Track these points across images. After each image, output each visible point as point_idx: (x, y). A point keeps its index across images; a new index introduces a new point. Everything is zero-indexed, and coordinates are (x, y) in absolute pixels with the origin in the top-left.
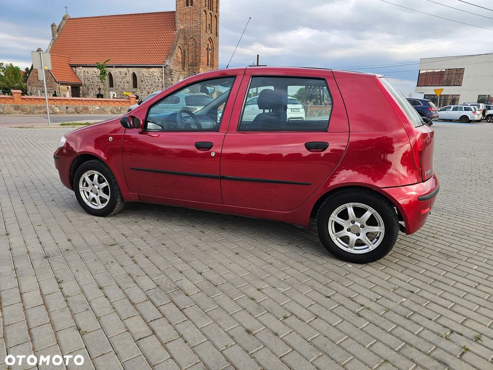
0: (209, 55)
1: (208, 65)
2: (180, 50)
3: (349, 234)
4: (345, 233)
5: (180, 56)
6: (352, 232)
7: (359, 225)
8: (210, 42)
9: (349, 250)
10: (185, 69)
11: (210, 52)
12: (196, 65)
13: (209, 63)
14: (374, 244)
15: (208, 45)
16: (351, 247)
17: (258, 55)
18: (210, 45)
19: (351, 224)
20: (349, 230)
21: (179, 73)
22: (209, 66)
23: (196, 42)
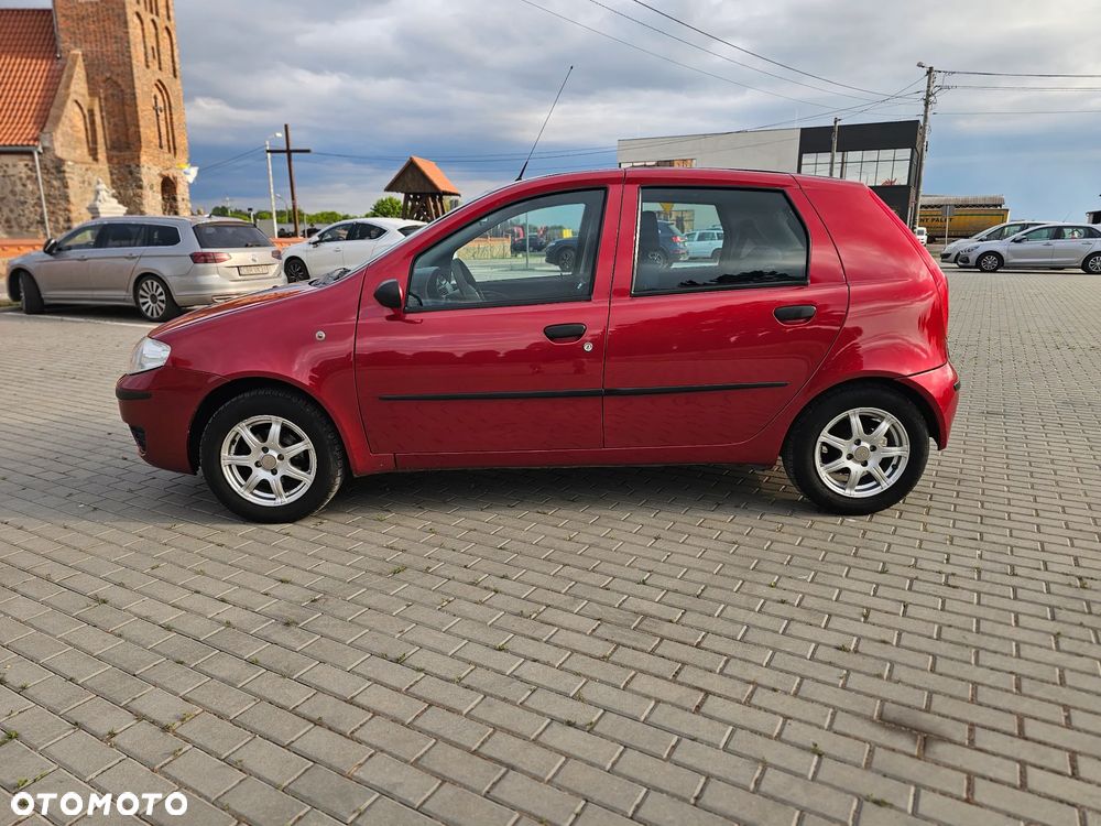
0: (163, 123)
1: (161, 147)
2: (77, 109)
3: (850, 464)
4: (843, 462)
5: (81, 125)
6: (856, 461)
7: (868, 446)
8: (161, 91)
9: (848, 493)
10: (99, 156)
11: (162, 115)
12: (128, 148)
13: (164, 142)
14: (889, 477)
15: (155, 98)
16: (852, 487)
17: (286, 126)
18: (160, 97)
19: (855, 447)
20: (850, 457)
21: (84, 167)
22: (166, 149)
23: (122, 91)
